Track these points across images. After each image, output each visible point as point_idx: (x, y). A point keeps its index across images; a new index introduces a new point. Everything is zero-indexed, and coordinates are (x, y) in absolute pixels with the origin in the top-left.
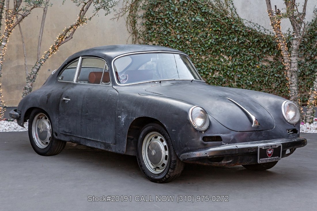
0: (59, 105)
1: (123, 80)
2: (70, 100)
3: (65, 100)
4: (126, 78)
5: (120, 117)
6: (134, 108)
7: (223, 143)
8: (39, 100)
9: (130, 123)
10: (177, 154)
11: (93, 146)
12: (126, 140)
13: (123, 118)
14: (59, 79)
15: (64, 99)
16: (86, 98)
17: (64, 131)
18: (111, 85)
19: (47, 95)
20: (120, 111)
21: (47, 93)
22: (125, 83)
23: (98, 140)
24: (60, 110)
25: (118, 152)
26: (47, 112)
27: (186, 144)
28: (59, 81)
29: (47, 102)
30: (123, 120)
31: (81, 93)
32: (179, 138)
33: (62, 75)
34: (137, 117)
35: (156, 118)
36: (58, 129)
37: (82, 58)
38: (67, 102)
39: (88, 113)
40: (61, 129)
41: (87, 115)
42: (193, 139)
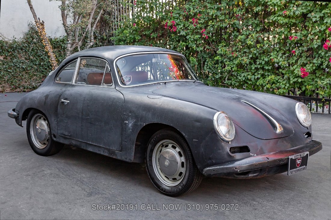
0: (57, 107)
1: (127, 81)
2: (69, 102)
3: (63, 102)
4: (130, 80)
5: (127, 122)
6: (144, 113)
7: (251, 154)
8: (37, 101)
9: (139, 129)
10: (199, 167)
11: (95, 151)
12: (134, 148)
13: (130, 124)
14: (57, 80)
15: (63, 100)
16: (87, 100)
17: (62, 133)
18: (113, 86)
19: (45, 96)
20: (127, 115)
21: (45, 95)
22: (129, 85)
23: (101, 146)
24: (58, 112)
25: (125, 160)
26: (45, 114)
27: (211, 156)
28: (56, 82)
29: (45, 103)
30: (130, 125)
31: (81, 95)
32: (202, 150)
33: (60, 76)
34: (148, 123)
35: (171, 125)
36: (56, 131)
37: (81, 59)
38: (66, 103)
39: (89, 116)
40: (59, 132)
41: (88, 118)
42: (219, 151)
